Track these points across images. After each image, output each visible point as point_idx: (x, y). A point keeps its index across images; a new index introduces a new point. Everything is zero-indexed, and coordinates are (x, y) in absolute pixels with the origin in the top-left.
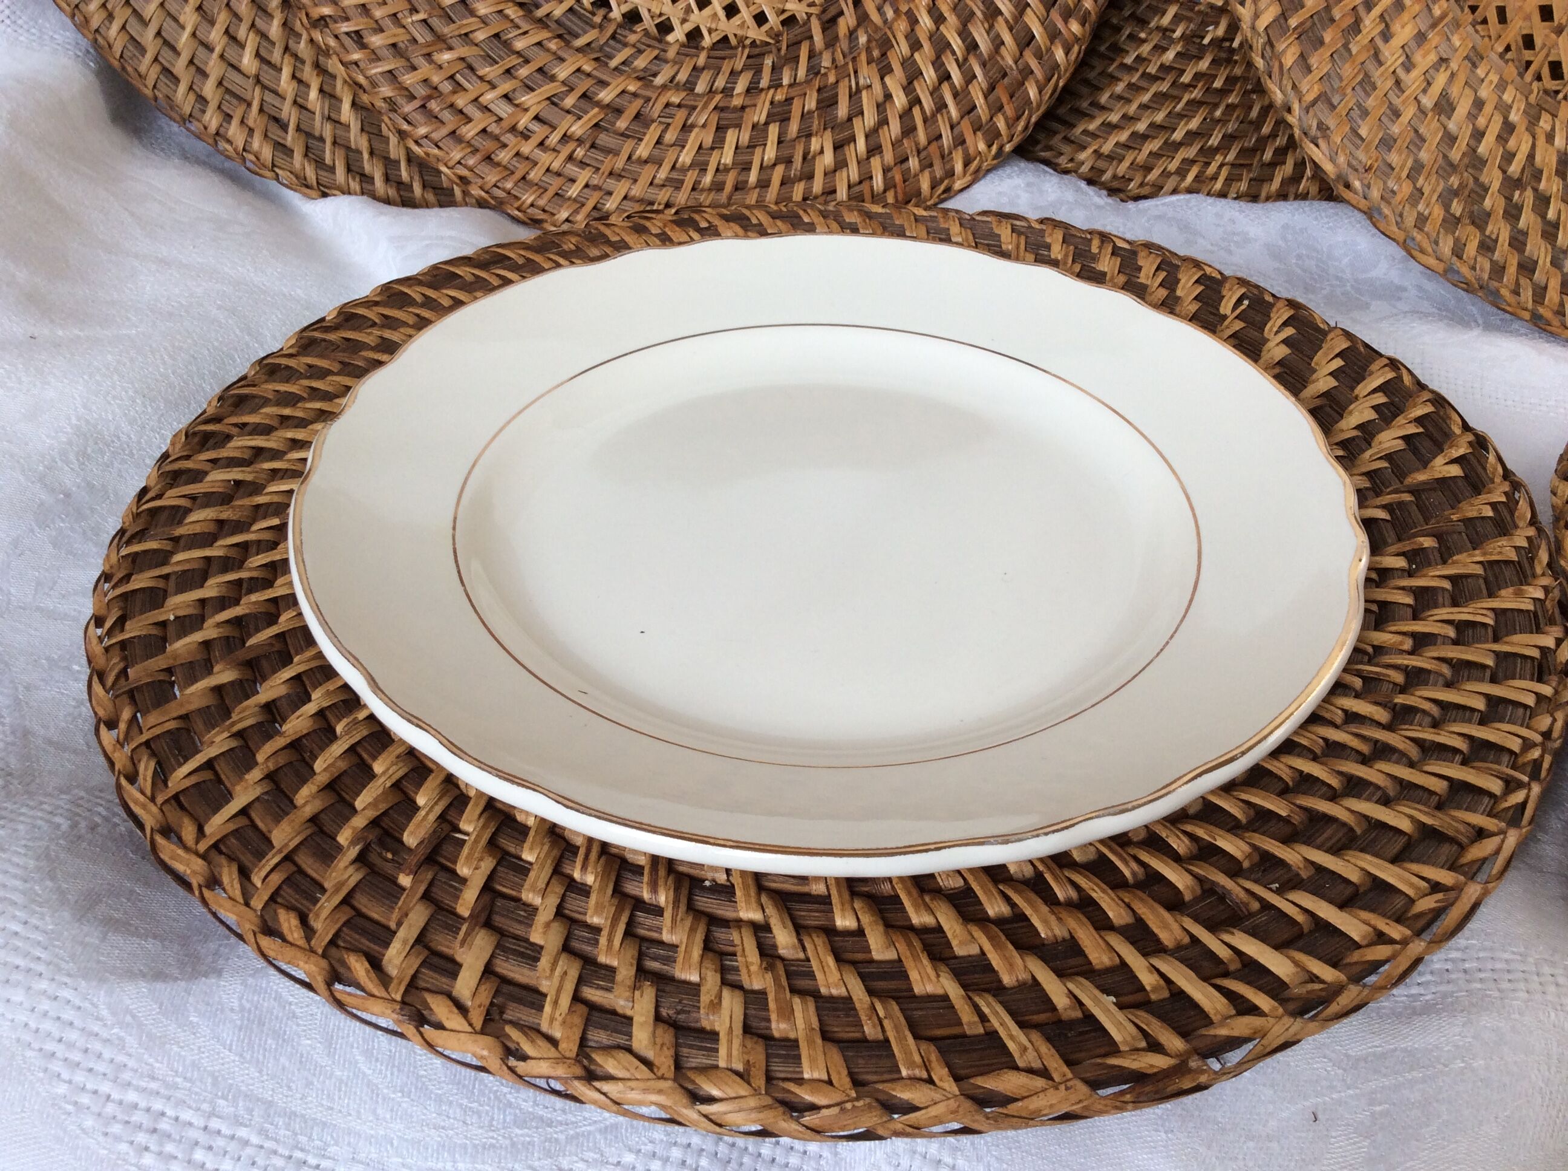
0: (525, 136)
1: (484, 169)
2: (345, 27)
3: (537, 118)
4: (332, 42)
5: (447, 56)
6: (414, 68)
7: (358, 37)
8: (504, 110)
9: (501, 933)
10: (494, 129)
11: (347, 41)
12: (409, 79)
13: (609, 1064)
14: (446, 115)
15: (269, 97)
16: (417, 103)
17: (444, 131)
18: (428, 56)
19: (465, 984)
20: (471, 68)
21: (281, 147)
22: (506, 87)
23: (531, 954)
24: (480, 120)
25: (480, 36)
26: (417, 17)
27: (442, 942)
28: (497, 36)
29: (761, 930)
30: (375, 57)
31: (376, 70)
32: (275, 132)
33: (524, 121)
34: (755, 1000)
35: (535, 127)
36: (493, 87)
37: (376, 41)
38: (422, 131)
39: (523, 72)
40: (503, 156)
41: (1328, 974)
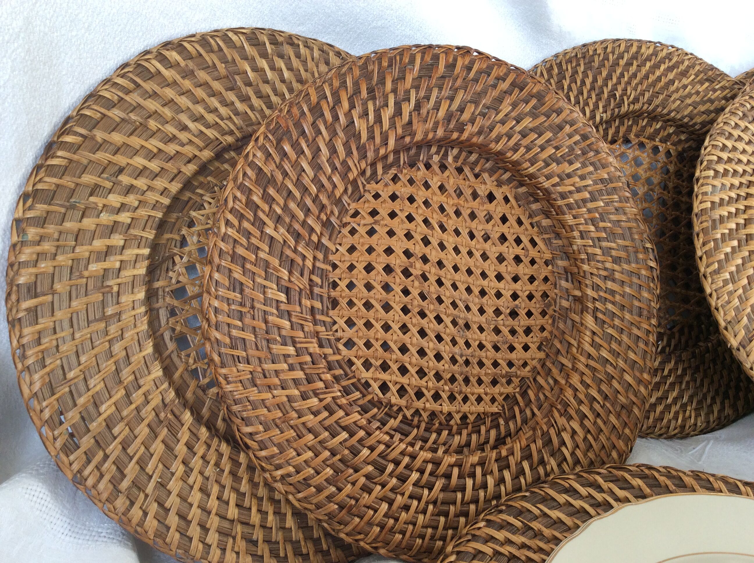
15: (246, 528)
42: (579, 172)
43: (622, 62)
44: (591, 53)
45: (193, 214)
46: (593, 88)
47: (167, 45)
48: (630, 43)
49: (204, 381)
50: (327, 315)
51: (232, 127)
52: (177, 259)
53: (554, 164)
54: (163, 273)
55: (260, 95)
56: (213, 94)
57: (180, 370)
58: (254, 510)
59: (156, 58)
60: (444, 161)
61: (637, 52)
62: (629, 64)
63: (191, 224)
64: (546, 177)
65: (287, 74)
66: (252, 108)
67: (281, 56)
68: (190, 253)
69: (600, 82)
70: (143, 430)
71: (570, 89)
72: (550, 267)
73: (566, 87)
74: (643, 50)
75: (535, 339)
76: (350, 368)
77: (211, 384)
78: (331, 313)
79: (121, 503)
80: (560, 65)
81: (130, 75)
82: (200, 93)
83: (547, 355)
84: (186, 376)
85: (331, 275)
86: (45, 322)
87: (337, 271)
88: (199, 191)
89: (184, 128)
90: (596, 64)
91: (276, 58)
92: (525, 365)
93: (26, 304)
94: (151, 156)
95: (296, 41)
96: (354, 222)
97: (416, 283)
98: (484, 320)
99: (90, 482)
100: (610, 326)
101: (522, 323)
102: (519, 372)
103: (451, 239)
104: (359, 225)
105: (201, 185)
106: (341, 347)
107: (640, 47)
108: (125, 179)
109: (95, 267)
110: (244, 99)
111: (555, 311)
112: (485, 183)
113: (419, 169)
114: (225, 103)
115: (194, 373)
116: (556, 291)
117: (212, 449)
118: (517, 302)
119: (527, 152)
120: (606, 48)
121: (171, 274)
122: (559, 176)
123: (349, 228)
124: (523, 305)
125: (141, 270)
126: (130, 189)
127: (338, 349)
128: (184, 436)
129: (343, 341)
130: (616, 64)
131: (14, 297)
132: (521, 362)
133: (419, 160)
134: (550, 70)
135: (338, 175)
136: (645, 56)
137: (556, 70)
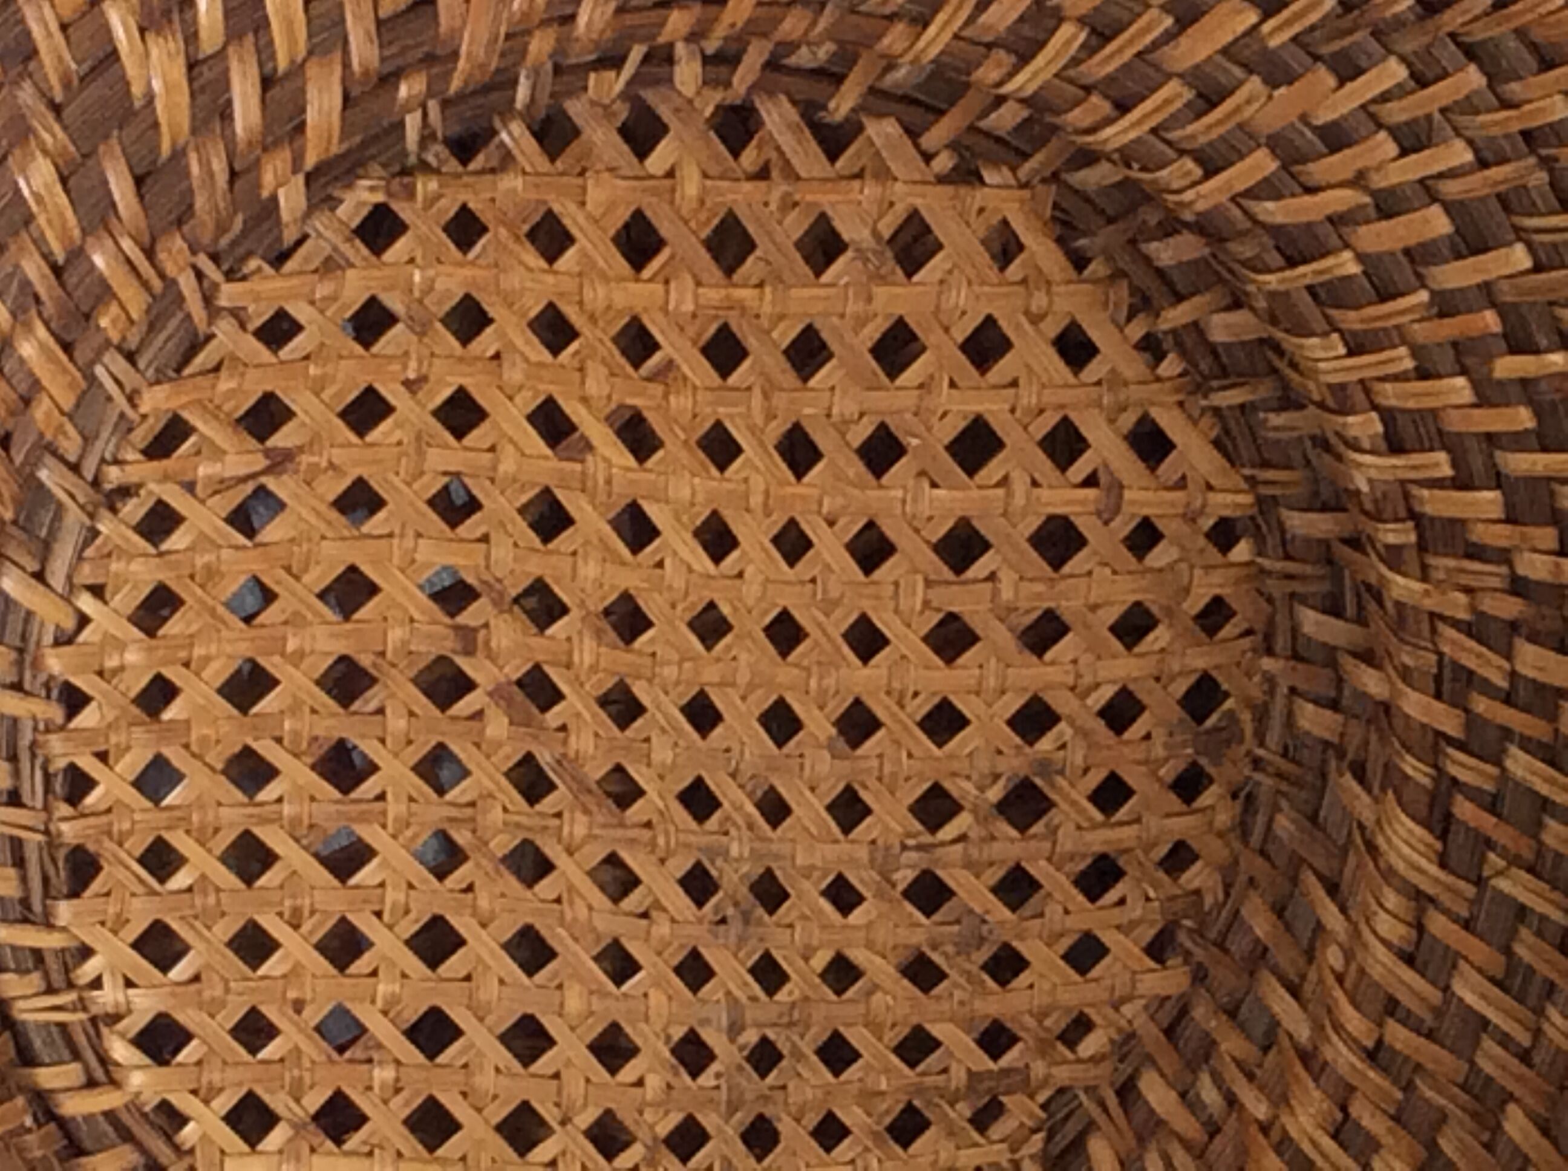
42: (1397, 112)
50: (48, 924)
53: (1255, 84)
60: (649, 96)
64: (1199, 157)
72: (1242, 551)
75: (1135, 910)
76: (169, 1138)
78: (64, 911)
83: (1200, 976)
85: (56, 744)
87: (87, 718)
92: (1081, 1026)
96: (166, 478)
97: (497, 725)
98: (863, 853)
100: (1515, 861)
101: (1067, 840)
102: (1039, 1069)
103: (681, 489)
104: (190, 487)
106: (120, 1051)
111: (1257, 763)
112: (884, 174)
113: (507, 160)
116: (1267, 663)
118: (1046, 744)
119: (1089, 50)
122: (1275, 143)
123: (134, 509)
124: (1077, 756)
127: (104, 1060)
129: (135, 1024)
132: (1056, 1022)
133: (507, 111)
135: (41, 331)
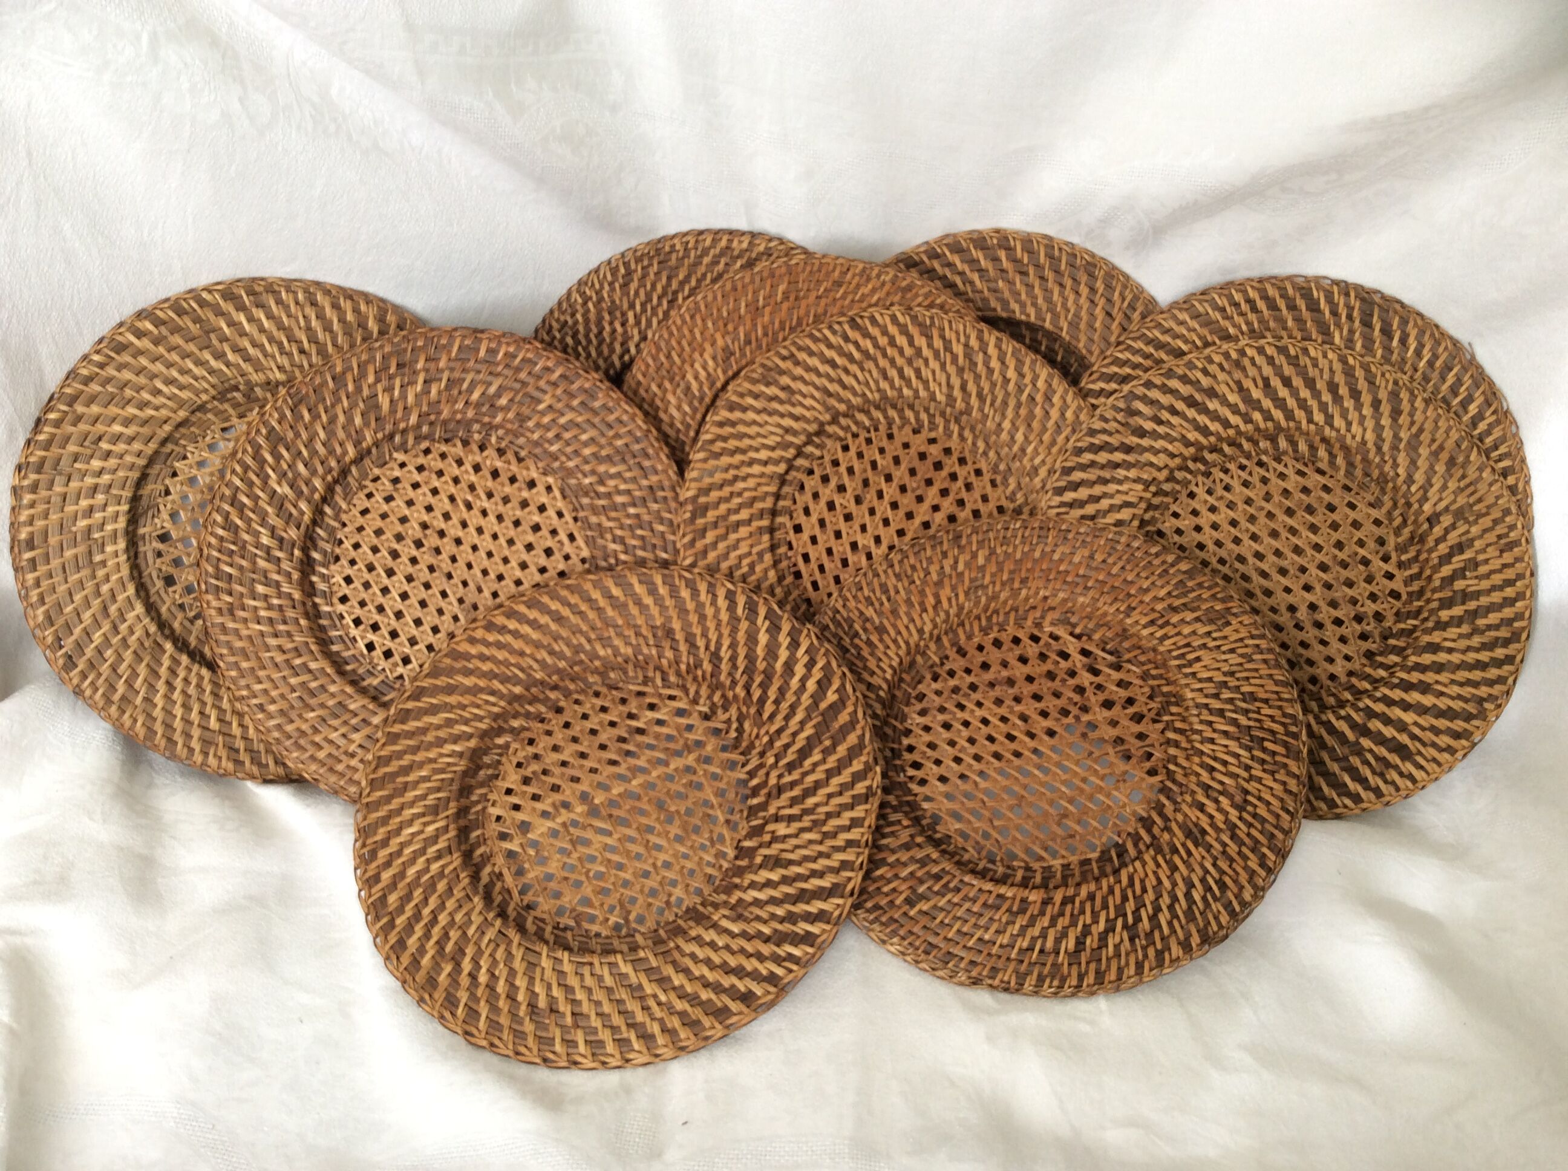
0: (353, 755)
1: (329, 775)
2: (255, 701)
3: (360, 746)
4: (246, 709)
5: (312, 715)
6: (292, 721)
7: (261, 708)
8: (342, 742)
9: (583, 1028)
10: (335, 753)
11: (255, 709)
12: (289, 728)
13: (631, 1056)
14: (309, 747)
15: (227, 739)
16: (292, 741)
17: (307, 755)
18: (300, 716)
19: (582, 1048)
20: (324, 720)
21: (238, 763)
22: (343, 730)
23: (595, 1031)
24: (328, 749)
25: (331, 703)
26: (295, 695)
27: (568, 1037)
28: (340, 703)
29: (655, 996)
30: (270, 716)
31: (272, 723)
32: (234, 755)
33: (352, 748)
34: (661, 1021)
35: (359, 751)
36: (336, 730)
37: (272, 708)
38: (295, 755)
39: (354, 721)
40: (340, 767)
41: (810, 950)
43: (706, 260)
44: (667, 249)
45: (177, 464)
46: (664, 293)
47: (140, 315)
48: (717, 233)
49: (192, 614)
51: (206, 386)
52: (162, 507)
54: (149, 520)
55: (237, 350)
56: (186, 355)
57: (168, 604)
58: (235, 724)
59: (128, 330)
61: (727, 248)
62: (715, 263)
63: (175, 474)
65: (266, 324)
66: (228, 364)
67: (259, 305)
68: (173, 502)
69: (675, 285)
70: (128, 655)
71: (637, 293)
73: (632, 293)
74: (735, 244)
77: (197, 617)
79: (113, 709)
80: (626, 265)
81: (106, 351)
82: (174, 357)
84: (173, 609)
86: (42, 569)
88: (182, 442)
89: (157, 392)
90: (673, 261)
91: (254, 310)
93: (27, 555)
94: (127, 422)
95: (276, 288)
99: (88, 693)
105: (183, 436)
107: (730, 241)
108: (104, 445)
109: (82, 523)
110: (220, 356)
114: (199, 363)
115: (181, 607)
117: (193, 674)
120: (687, 243)
121: (156, 520)
125: (122, 523)
126: (108, 454)
128: (166, 662)
130: (697, 263)
131: (16, 550)
134: (614, 271)
136: (736, 253)
137: (622, 271)
